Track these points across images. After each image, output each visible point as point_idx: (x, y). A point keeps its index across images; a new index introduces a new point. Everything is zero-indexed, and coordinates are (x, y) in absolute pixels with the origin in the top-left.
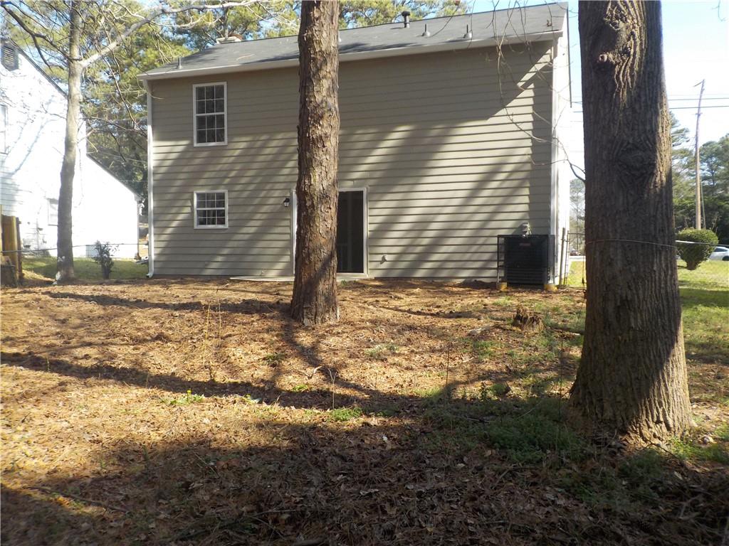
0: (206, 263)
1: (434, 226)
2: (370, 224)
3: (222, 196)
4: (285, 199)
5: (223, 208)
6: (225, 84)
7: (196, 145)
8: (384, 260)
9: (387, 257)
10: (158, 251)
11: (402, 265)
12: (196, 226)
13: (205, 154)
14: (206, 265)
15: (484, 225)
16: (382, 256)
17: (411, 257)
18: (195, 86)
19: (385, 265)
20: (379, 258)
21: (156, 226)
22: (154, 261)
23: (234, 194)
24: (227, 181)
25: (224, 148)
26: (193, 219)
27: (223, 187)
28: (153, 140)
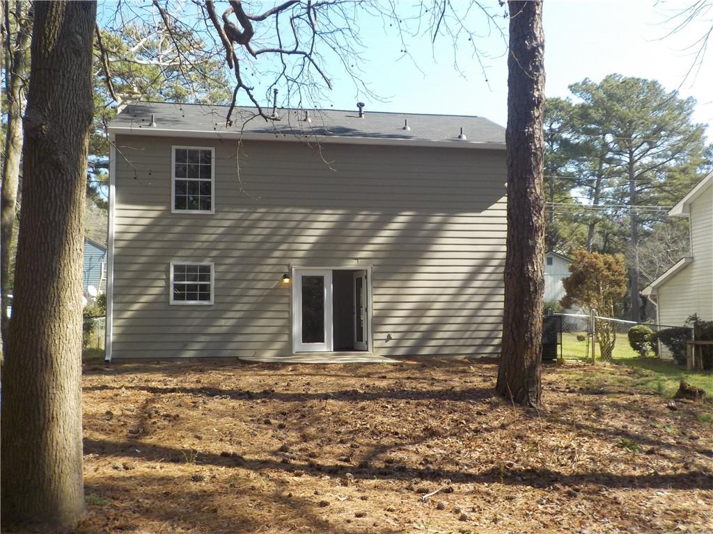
0: (185, 343)
1: (437, 306)
2: (375, 302)
3: (206, 269)
4: (283, 275)
5: (208, 283)
6: (213, 150)
7: (174, 211)
8: (389, 338)
9: (393, 336)
10: (119, 330)
11: (409, 343)
12: (172, 302)
13: (185, 222)
14: (186, 345)
15: (482, 305)
16: (387, 334)
17: (417, 335)
18: (174, 148)
19: (390, 343)
20: (384, 336)
21: (116, 301)
22: (113, 342)
23: (222, 268)
24: (214, 253)
25: (210, 217)
26: (169, 294)
27: (209, 259)
28: (116, 202)
